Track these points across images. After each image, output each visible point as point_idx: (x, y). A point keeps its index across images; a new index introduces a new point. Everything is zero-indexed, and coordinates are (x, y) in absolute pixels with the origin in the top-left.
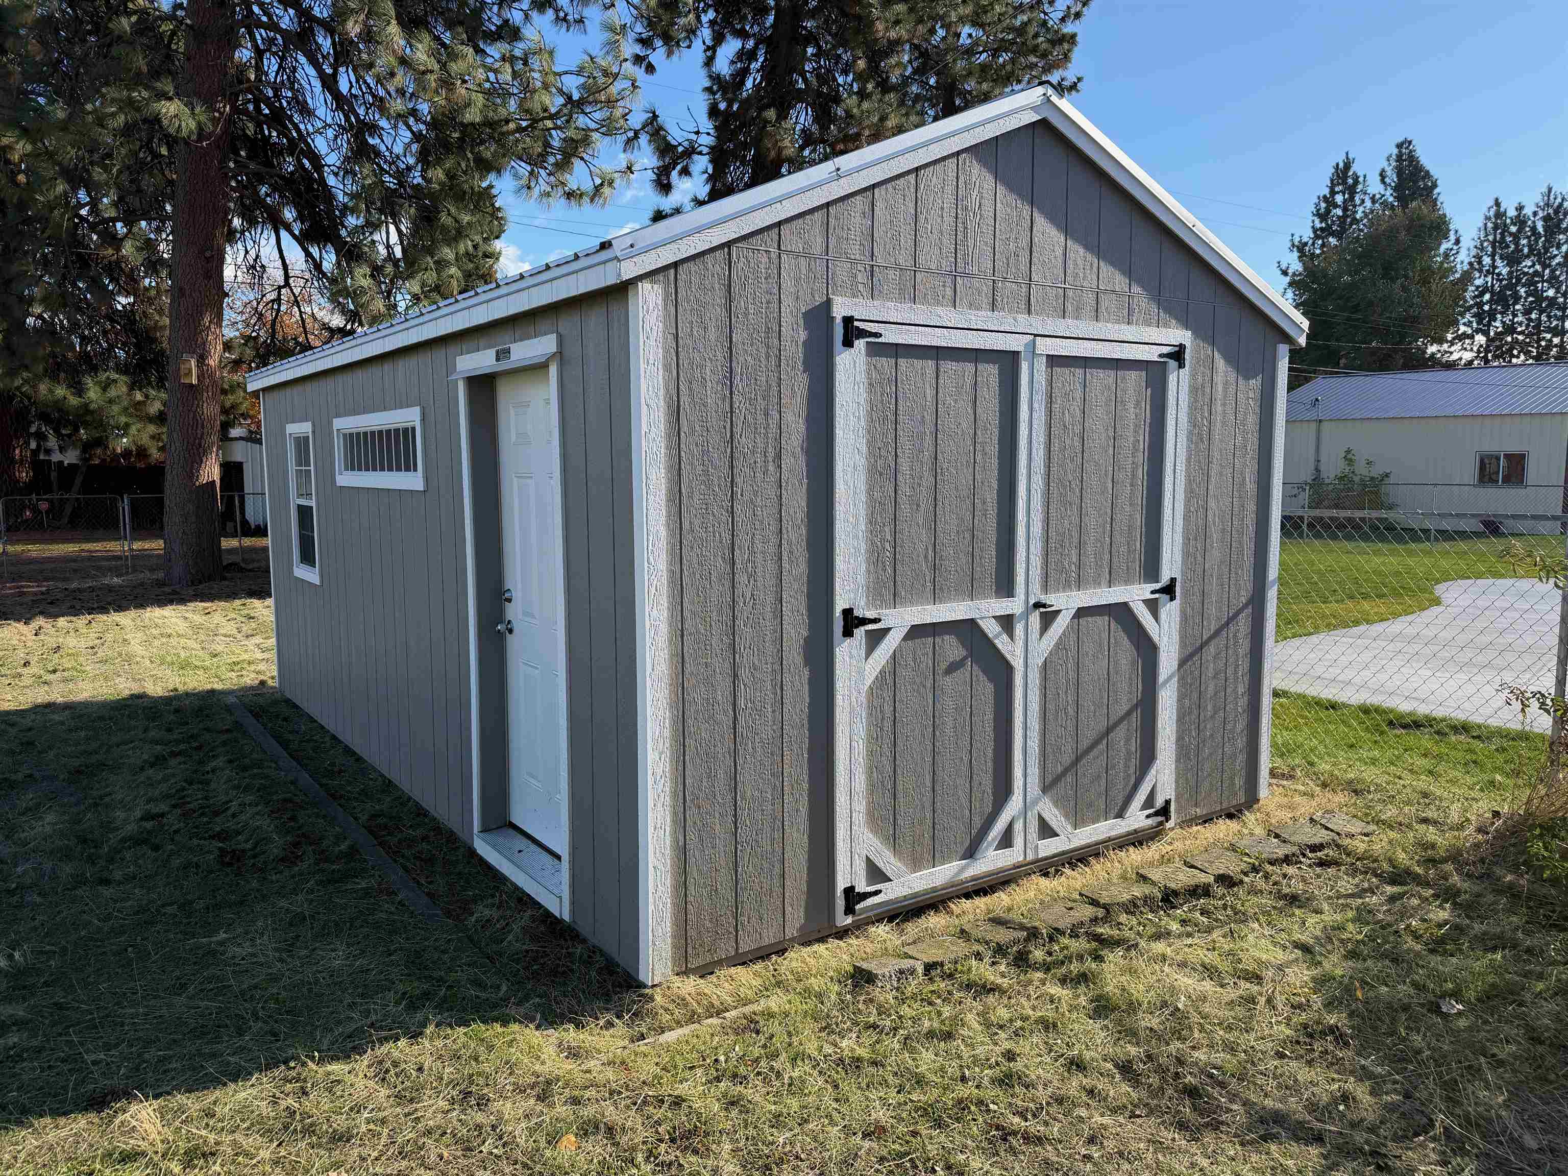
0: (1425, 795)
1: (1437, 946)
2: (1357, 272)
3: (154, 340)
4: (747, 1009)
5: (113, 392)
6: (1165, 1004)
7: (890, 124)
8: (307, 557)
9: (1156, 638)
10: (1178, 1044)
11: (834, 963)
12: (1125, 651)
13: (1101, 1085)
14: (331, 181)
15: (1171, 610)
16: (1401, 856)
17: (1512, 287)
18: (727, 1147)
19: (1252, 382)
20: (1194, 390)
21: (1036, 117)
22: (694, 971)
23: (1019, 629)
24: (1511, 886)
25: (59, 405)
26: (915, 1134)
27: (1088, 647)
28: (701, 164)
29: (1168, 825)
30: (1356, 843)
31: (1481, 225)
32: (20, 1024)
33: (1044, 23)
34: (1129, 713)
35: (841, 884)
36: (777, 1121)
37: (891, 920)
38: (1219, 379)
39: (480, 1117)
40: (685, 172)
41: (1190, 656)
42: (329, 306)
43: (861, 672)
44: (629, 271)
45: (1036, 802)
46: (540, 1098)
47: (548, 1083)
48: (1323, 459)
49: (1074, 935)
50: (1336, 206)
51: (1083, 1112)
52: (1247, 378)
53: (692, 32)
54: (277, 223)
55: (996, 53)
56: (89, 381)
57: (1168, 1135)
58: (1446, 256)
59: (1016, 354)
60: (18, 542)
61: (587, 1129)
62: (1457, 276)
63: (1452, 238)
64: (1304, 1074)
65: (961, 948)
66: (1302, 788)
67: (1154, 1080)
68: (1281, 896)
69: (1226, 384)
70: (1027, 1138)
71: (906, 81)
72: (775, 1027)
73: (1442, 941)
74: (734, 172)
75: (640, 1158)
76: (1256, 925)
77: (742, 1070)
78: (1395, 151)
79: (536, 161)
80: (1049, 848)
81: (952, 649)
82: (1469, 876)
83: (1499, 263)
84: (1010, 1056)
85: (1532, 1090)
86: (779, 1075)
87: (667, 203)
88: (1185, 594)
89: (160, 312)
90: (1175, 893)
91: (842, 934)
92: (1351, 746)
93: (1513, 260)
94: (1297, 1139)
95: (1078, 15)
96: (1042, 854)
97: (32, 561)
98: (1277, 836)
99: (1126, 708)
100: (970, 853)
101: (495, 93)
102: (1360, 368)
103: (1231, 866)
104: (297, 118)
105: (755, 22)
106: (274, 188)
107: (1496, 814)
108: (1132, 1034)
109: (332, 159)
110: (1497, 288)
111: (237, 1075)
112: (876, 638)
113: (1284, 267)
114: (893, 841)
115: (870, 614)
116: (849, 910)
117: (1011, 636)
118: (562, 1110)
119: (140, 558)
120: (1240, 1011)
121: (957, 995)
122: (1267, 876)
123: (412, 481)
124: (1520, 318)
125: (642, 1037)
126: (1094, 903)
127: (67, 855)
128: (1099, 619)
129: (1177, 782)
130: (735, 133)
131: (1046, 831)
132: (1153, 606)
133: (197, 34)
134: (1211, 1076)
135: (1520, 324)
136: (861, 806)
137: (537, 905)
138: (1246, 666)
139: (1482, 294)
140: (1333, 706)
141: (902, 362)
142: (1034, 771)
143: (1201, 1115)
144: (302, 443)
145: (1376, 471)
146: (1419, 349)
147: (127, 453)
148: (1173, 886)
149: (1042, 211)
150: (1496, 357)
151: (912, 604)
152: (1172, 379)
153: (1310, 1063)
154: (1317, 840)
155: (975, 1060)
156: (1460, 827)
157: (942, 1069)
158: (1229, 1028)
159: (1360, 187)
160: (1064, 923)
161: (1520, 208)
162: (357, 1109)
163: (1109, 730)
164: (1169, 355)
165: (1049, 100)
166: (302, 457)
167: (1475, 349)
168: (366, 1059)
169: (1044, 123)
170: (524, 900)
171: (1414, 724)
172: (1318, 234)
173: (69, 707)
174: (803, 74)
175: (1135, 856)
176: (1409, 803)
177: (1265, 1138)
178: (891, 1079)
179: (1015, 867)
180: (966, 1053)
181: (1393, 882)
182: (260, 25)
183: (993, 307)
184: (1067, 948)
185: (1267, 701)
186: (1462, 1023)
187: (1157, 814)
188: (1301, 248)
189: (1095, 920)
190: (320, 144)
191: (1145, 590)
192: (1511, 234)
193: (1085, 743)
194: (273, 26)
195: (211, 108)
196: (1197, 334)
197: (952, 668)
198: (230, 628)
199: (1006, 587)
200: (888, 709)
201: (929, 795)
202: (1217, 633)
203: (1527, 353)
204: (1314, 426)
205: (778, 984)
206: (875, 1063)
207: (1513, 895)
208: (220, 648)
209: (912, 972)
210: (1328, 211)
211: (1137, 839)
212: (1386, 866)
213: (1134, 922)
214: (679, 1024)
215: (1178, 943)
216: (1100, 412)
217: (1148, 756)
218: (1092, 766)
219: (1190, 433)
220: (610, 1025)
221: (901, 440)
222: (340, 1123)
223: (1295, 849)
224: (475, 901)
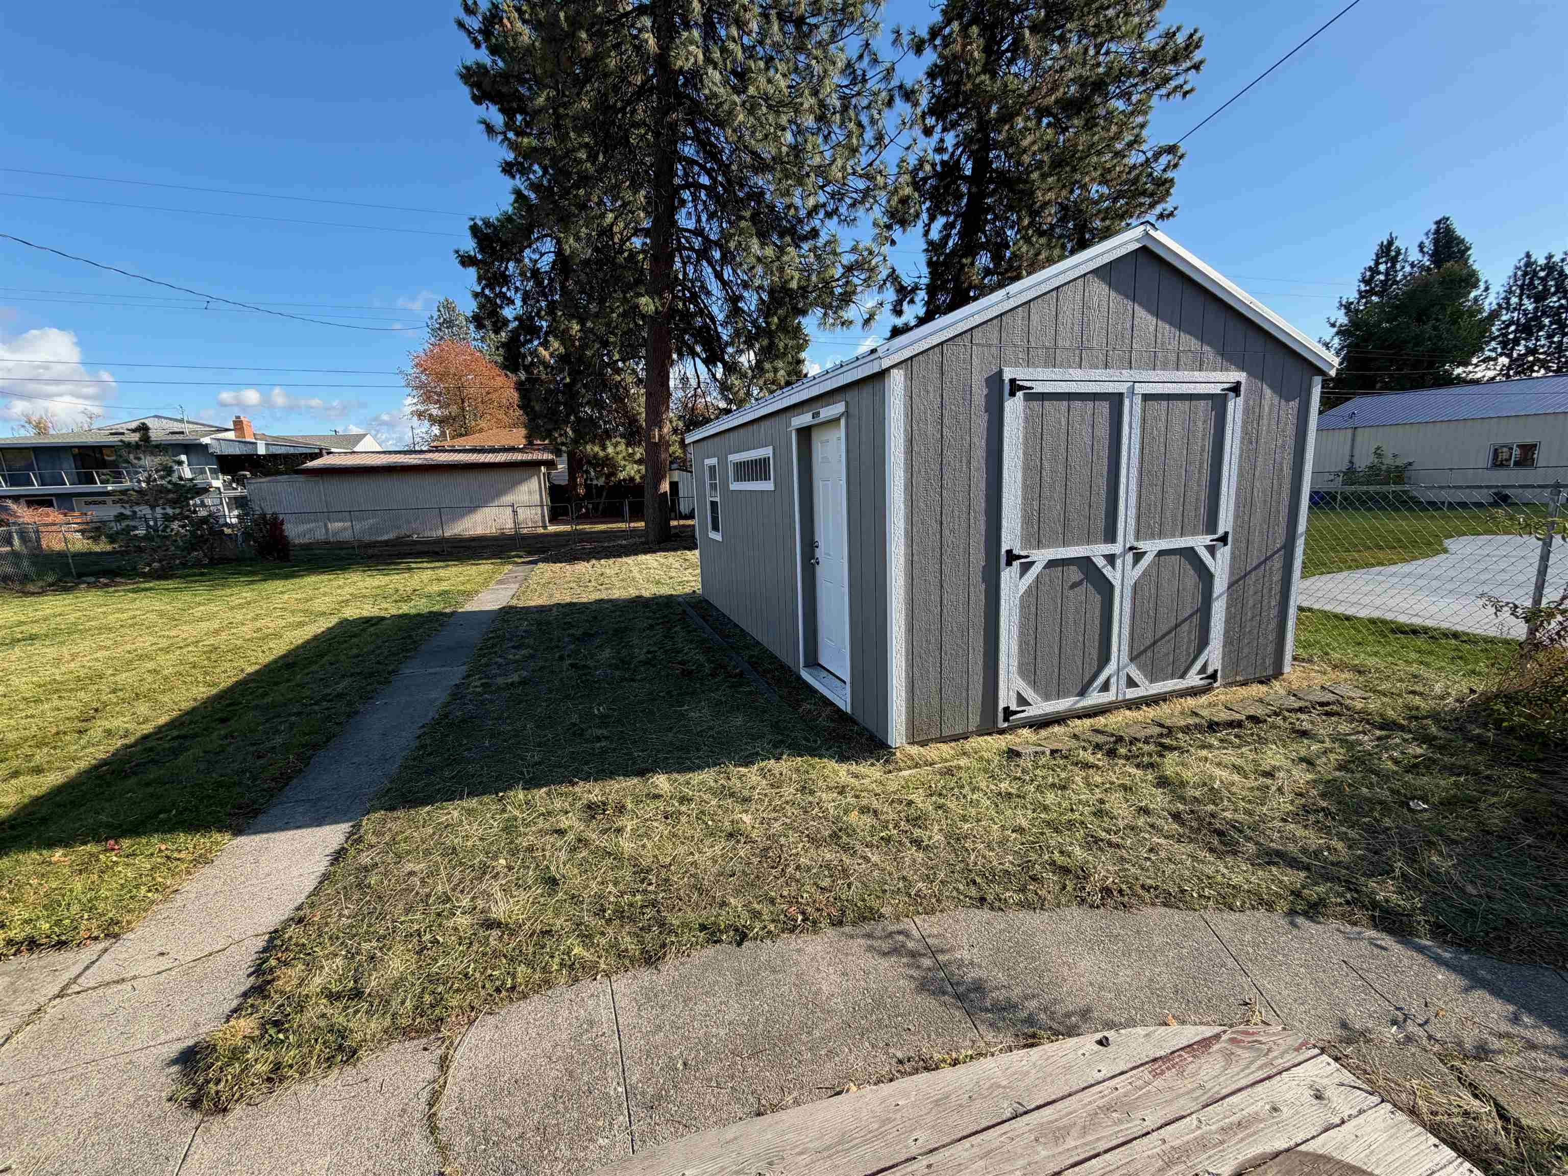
0: (1415, 677)
1: (1412, 768)
2: (1395, 319)
3: (637, 421)
4: (947, 764)
5: (619, 449)
6: (1205, 784)
7: (1042, 256)
8: (715, 528)
9: (1212, 570)
10: (1212, 807)
11: (996, 746)
12: (1191, 578)
13: (1160, 822)
14: (720, 329)
15: (1224, 553)
16: (1390, 712)
17: (1536, 318)
18: (936, 827)
19: (1291, 403)
20: (1247, 411)
21: (1138, 245)
22: (918, 743)
23: (1119, 562)
24: (1479, 736)
25: (596, 456)
26: (1042, 834)
27: (1166, 575)
28: (922, 295)
29: (1215, 685)
30: (1356, 703)
31: (1511, 274)
32: (606, 738)
33: (1151, 174)
34: (1191, 616)
35: (1002, 705)
36: (964, 819)
37: (1031, 727)
38: (1266, 404)
39: (811, 799)
40: (912, 301)
41: (1237, 582)
42: (719, 397)
43: (1017, 586)
44: (886, 364)
45: (1126, 666)
46: (840, 793)
47: (843, 787)
48: (1357, 453)
49: (1146, 742)
50: (1379, 273)
51: (1147, 836)
52: (1288, 400)
53: (917, 215)
54: (694, 354)
55: (1115, 200)
56: (608, 443)
57: (1203, 854)
58: (1476, 300)
59: (1121, 394)
60: (582, 524)
61: (864, 810)
62: (1485, 314)
63: (1482, 285)
64: (1300, 832)
65: (1073, 743)
66: (1316, 668)
67: (1194, 824)
68: (1294, 731)
69: (1272, 406)
70: (1110, 844)
71: (1052, 227)
72: (963, 774)
73: (1415, 766)
74: (942, 298)
75: (891, 826)
76: (1274, 747)
77: (944, 792)
78: (1434, 227)
79: (827, 307)
80: (1132, 693)
81: (1075, 574)
82: (1445, 729)
83: (1525, 301)
84: (1102, 802)
85: (1478, 861)
86: (964, 797)
87: (899, 322)
88: (1235, 540)
89: (639, 405)
90: (1217, 724)
91: (1002, 732)
92: (1359, 644)
93: (1539, 298)
94: (1292, 867)
95: (1175, 166)
96: (1128, 697)
97: (587, 533)
98: (1294, 695)
99: (1189, 612)
100: (1082, 693)
101: (806, 270)
102: (1392, 389)
103: (1260, 711)
104: (703, 297)
105: (955, 204)
106: (692, 335)
107: (1472, 691)
108: (1182, 799)
109: (721, 317)
110: (1523, 321)
111: (700, 768)
112: (1025, 568)
113: (1332, 321)
114: (1034, 684)
115: (1023, 553)
116: (1006, 719)
117: (1113, 566)
118: (851, 800)
119: (634, 530)
120: (1257, 793)
121: (1069, 767)
122: (1285, 719)
123: (768, 486)
124: (1543, 342)
125: (890, 772)
126: (1161, 725)
127: (617, 668)
128: (1173, 557)
129: (1223, 658)
130: (942, 274)
131: (1131, 683)
132: (1211, 550)
133: (655, 259)
134: (1234, 827)
135: (1543, 346)
136: (1015, 663)
137: (832, 704)
138: (1278, 588)
139: (1508, 326)
140: (1348, 618)
141: (1046, 403)
142: (1125, 648)
143: (1225, 845)
144: (712, 469)
145: (1400, 462)
146: (1446, 371)
147: (624, 480)
148: (1216, 719)
149: (1140, 304)
150: (1517, 373)
151: (1049, 547)
152: (1231, 405)
153: (1306, 827)
154: (1324, 700)
155: (1080, 801)
156: (1442, 698)
157: (1059, 803)
158: (1250, 802)
159: (1401, 257)
160: (1141, 735)
161: (1550, 257)
162: (753, 788)
163: (1177, 626)
164: (1229, 389)
165: (1147, 233)
166: (713, 476)
167: (1498, 368)
168: (756, 767)
169: (1144, 250)
170: (827, 702)
171: (1414, 631)
172: (1362, 295)
173: (610, 601)
174: (984, 232)
175: (1191, 702)
176: (1401, 680)
177: (1269, 863)
178: (1029, 806)
179: (1110, 703)
180: (1074, 797)
181: (1381, 728)
182: (685, 248)
183: (1106, 367)
184: (1141, 749)
185: (1292, 612)
186: (1426, 815)
187: (1207, 678)
188: (1348, 307)
189: (1161, 735)
190: (715, 310)
191: (1207, 539)
192: (1540, 278)
193: (1159, 634)
194: (692, 249)
195: (661, 298)
196: (1250, 374)
197: (1074, 586)
198: (677, 565)
199: (1110, 537)
200: (1033, 609)
201: (1057, 659)
202: (1255, 568)
203: (1548, 369)
204: (1349, 432)
205: (964, 754)
206: (1019, 796)
207: (1480, 743)
208: (673, 575)
209: (1043, 753)
210: (1372, 277)
211: (1194, 692)
212: (1377, 719)
213: (1188, 738)
214: (910, 768)
215: (1216, 752)
216: (1178, 428)
217: (1203, 642)
218: (1163, 648)
219: (1243, 438)
220: (873, 765)
221: (1045, 450)
222: (746, 793)
223: (1307, 704)
224: (802, 700)
